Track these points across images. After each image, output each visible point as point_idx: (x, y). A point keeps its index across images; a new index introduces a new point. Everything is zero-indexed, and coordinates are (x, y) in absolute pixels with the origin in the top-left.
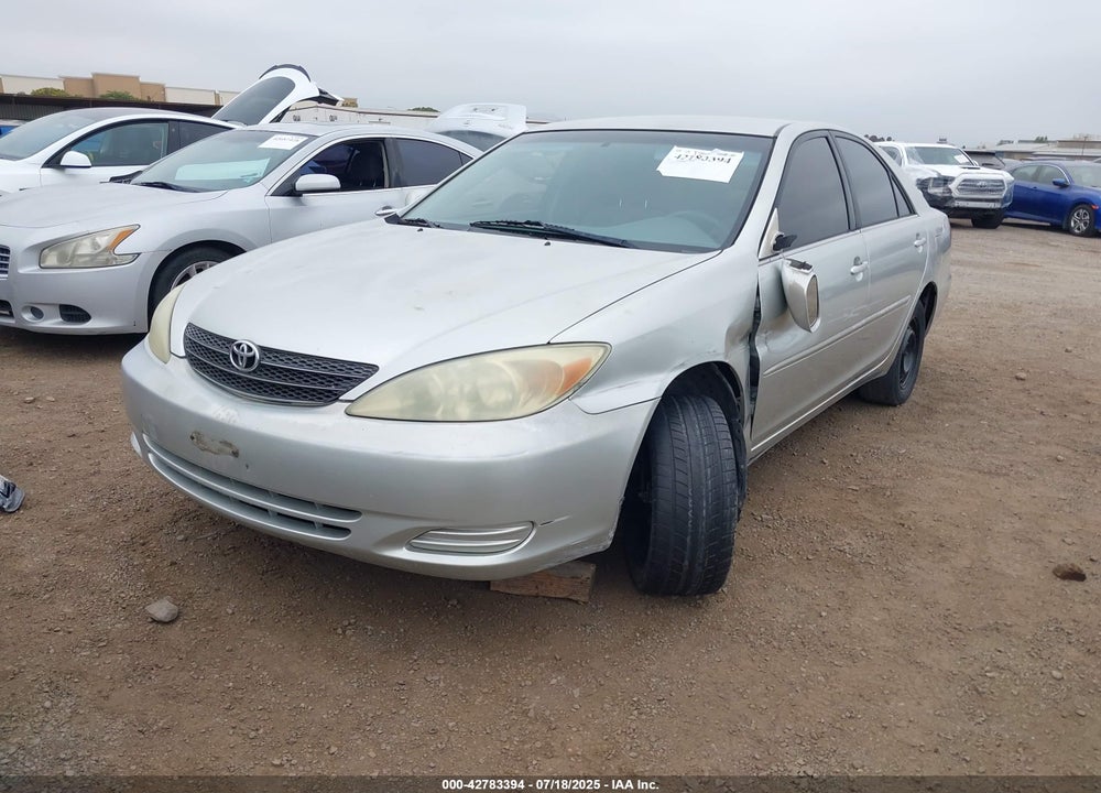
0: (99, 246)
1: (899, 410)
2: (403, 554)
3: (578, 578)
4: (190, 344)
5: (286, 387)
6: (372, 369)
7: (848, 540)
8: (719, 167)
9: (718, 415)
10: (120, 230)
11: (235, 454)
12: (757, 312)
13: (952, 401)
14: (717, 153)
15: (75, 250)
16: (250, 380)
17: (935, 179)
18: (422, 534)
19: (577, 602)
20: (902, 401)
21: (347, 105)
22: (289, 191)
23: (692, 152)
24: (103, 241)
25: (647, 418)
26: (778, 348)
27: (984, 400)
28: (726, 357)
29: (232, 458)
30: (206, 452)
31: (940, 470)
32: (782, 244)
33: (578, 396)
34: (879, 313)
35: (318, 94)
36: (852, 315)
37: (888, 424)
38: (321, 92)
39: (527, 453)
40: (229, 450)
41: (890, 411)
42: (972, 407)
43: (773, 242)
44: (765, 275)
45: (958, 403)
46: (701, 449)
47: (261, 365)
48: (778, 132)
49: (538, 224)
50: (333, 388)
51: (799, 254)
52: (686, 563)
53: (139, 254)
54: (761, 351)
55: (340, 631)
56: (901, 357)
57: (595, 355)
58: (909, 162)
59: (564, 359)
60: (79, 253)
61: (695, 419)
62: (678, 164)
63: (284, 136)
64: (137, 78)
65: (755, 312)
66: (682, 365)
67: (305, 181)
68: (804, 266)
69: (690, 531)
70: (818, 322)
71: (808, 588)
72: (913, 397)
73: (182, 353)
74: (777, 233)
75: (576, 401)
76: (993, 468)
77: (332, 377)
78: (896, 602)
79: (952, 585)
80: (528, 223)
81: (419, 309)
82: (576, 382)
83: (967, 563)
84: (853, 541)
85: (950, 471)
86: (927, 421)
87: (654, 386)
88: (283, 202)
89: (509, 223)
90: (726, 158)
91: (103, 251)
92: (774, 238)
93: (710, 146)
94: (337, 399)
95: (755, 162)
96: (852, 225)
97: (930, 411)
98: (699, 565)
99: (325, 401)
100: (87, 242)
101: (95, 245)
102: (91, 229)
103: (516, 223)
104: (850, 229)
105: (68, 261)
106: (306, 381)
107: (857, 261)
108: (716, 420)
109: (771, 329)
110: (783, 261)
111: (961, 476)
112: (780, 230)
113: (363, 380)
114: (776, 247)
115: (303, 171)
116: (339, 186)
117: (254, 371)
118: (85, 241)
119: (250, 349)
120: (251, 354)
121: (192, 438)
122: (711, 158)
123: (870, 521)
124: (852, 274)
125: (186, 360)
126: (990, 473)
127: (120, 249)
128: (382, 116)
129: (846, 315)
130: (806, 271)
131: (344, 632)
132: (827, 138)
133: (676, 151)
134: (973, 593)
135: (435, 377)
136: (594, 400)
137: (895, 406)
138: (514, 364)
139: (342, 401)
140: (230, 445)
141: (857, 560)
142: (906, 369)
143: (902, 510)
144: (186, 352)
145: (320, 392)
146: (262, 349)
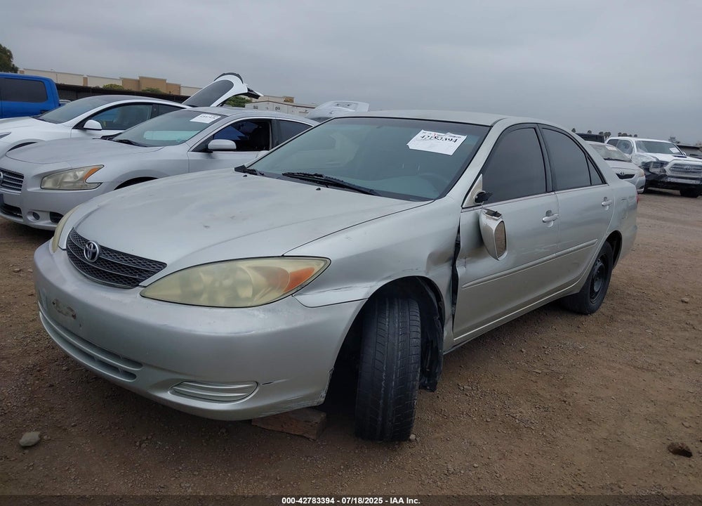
0: (77, 177)
1: (590, 317)
2: (168, 396)
3: (309, 422)
4: (69, 242)
5: (111, 274)
6: (163, 265)
7: (521, 409)
8: (447, 145)
9: (415, 314)
10: (90, 168)
11: (74, 316)
12: (457, 245)
13: (629, 314)
14: (449, 135)
15: (63, 178)
16: (93, 268)
17: (654, 162)
18: (180, 383)
19: (308, 439)
20: (592, 312)
21: (287, 101)
22: (204, 149)
23: (433, 134)
24: (80, 174)
25: (354, 312)
26: (474, 270)
27: (654, 315)
28: (427, 273)
29: (72, 319)
30: (61, 314)
31: (605, 364)
32: (481, 199)
33: (300, 294)
34: (568, 250)
35: (247, 91)
36: (543, 250)
37: (579, 327)
38: (249, 90)
39: (253, 332)
40: (71, 313)
41: (582, 318)
42: (643, 319)
43: (475, 196)
44: (467, 218)
45: (633, 316)
46: (396, 338)
47: (99, 258)
48: (495, 123)
49: (321, 176)
50: (137, 277)
51: (494, 207)
52: (380, 419)
53: (101, 183)
54: (461, 271)
55: (138, 444)
56: (591, 280)
57: (317, 266)
58: (638, 151)
59: (291, 268)
60: (66, 180)
61: (397, 315)
62: (422, 142)
63: (207, 115)
64: (165, 80)
65: (456, 244)
66: (390, 277)
67: (214, 144)
68: (496, 214)
69: (382, 396)
70: (506, 254)
71: (479, 443)
72: (602, 309)
73: (65, 247)
74: (480, 190)
75: (299, 298)
76: (645, 366)
77: (138, 269)
78: (541, 460)
79: (588, 451)
80: (316, 175)
81: (206, 227)
82: (299, 284)
83: (604, 435)
84: (525, 410)
85: (614, 365)
86: (607, 327)
87: (362, 291)
88: (199, 156)
89: (305, 174)
90: (454, 139)
91: (79, 180)
92: (476, 194)
93: (445, 131)
94: (138, 285)
95: (474, 142)
96: (550, 188)
97: (612, 319)
98: (390, 421)
99: (132, 286)
100: (71, 174)
101: (76, 176)
102: (74, 166)
103: (309, 175)
104: (547, 191)
105: (59, 185)
106: (123, 271)
107: (548, 213)
108: (414, 318)
109: (469, 256)
110: (481, 211)
111: (619, 369)
112: (483, 190)
113: (155, 273)
114: (477, 200)
115: (214, 137)
116: (235, 147)
117: (95, 262)
118: (69, 174)
119: (94, 247)
120: (94, 251)
121: (54, 304)
122: (444, 139)
123: (542, 397)
124: (544, 222)
125: (66, 251)
126: (642, 368)
127: (89, 180)
128: (307, 109)
129: (537, 250)
130: (496, 218)
131: (140, 444)
132: (535, 129)
133: (422, 133)
134: (602, 459)
135: (201, 274)
136: (312, 298)
137: (587, 314)
138: (257, 269)
139: (141, 286)
140: (72, 310)
141: (522, 425)
142: (596, 289)
143: (567, 391)
144: (67, 246)
145: (130, 279)
146: (102, 248)
